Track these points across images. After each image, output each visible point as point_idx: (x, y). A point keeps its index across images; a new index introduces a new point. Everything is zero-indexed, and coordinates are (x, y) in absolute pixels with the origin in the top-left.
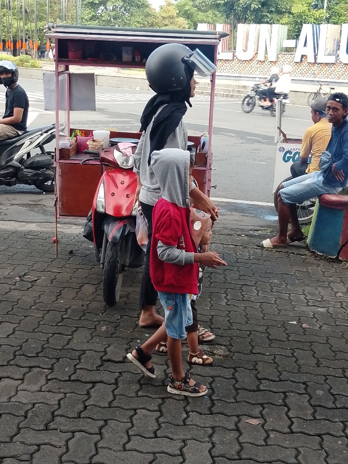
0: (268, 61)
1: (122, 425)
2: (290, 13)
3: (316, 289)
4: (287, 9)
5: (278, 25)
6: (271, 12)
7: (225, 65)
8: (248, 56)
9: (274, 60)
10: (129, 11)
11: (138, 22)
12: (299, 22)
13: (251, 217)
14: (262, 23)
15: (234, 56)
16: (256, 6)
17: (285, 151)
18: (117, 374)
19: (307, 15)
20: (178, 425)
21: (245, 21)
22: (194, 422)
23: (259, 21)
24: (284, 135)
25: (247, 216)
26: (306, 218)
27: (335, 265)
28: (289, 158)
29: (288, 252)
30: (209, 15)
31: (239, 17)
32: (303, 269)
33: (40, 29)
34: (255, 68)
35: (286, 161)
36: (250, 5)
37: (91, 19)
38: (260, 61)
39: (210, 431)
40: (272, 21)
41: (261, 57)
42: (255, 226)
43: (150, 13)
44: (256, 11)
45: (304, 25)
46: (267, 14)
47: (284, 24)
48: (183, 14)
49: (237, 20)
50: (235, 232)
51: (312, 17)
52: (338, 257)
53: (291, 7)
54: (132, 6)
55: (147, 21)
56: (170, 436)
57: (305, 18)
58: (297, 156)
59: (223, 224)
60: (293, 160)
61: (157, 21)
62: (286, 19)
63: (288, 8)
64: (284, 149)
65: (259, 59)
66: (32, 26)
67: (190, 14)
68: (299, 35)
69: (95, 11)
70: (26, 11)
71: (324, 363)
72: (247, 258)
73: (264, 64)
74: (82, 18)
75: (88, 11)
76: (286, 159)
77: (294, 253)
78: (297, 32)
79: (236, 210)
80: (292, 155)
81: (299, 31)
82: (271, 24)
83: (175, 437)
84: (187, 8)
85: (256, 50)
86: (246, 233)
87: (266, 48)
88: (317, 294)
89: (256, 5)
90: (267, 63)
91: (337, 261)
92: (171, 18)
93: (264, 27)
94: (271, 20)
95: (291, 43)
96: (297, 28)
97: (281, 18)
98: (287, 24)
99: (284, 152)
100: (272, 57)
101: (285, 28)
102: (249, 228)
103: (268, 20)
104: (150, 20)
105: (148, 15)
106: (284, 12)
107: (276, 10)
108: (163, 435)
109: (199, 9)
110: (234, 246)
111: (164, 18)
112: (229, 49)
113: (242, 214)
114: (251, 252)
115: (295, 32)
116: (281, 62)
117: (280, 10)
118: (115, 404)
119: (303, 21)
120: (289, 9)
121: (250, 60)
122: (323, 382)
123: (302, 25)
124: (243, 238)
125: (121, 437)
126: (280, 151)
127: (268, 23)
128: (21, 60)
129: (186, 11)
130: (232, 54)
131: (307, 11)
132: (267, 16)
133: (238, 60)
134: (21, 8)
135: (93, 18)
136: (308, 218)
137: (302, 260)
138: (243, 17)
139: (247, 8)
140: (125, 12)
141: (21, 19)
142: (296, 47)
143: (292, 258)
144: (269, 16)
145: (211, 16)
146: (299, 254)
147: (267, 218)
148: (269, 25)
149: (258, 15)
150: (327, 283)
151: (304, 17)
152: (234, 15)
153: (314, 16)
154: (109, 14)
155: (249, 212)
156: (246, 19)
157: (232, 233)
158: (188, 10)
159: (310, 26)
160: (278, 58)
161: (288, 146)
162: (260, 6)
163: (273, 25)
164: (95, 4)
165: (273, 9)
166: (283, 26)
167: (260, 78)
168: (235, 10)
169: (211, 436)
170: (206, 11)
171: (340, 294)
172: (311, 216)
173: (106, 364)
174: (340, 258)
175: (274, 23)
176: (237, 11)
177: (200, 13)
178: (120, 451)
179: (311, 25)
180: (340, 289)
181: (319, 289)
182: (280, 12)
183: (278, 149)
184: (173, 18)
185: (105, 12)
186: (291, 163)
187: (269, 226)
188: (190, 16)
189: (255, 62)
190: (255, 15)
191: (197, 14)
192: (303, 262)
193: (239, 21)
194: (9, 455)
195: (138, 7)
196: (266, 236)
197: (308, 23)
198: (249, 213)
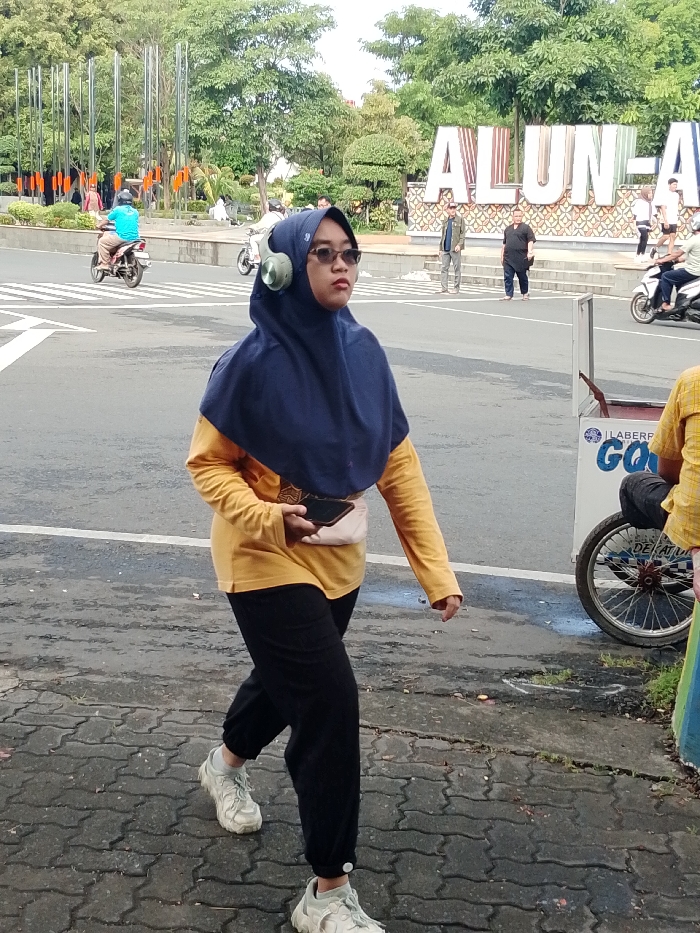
0: (594, 206)
2: (641, 100)
4: (634, 92)
5: (615, 127)
6: (599, 99)
7: (499, 214)
8: (550, 194)
9: (608, 202)
10: (291, 105)
11: (311, 128)
12: (662, 118)
13: (519, 623)
14: (580, 122)
15: (518, 195)
16: (565, 87)
17: (603, 440)
19: (680, 104)
21: (543, 118)
23: (574, 118)
24: (599, 396)
25: (507, 620)
26: (671, 630)
28: (615, 459)
29: (610, 769)
30: (468, 112)
31: (529, 113)
32: (656, 842)
33: (104, 147)
34: (565, 220)
35: (607, 468)
36: (551, 85)
37: (208, 124)
38: (577, 206)
40: (601, 119)
41: (578, 196)
42: (525, 657)
43: (337, 108)
44: (567, 97)
45: (674, 125)
46: (590, 103)
47: (628, 124)
48: (413, 111)
49: (525, 117)
50: (461, 683)
51: (692, 107)
53: (643, 86)
54: (297, 93)
55: (331, 127)
57: (675, 111)
58: (637, 453)
59: (434, 650)
60: (628, 466)
61: (352, 125)
62: (631, 114)
63: (637, 89)
64: (599, 434)
65: (574, 201)
66: (84, 141)
67: (427, 110)
68: (663, 147)
69: (218, 106)
70: (74, 111)
72: (479, 794)
73: (587, 213)
74: (189, 122)
75: (202, 105)
76: (607, 462)
77: (629, 773)
78: (659, 141)
79: (479, 598)
80: (622, 452)
81: (663, 137)
82: (600, 124)
84: (420, 97)
85: (567, 181)
86: (492, 686)
87: (590, 177)
89: (565, 83)
90: (592, 211)
92: (383, 118)
93: (584, 131)
94: (600, 116)
95: (646, 165)
96: (657, 131)
97: (622, 112)
98: (634, 123)
99: (601, 443)
100: (603, 196)
101: (632, 133)
102: (507, 664)
103: (593, 115)
104: (339, 123)
105: (333, 113)
106: (628, 99)
107: (611, 93)
109: (448, 100)
110: (446, 745)
111: (367, 118)
112: (509, 180)
113: (492, 613)
114: (497, 768)
115: (652, 141)
116: (623, 206)
117: (618, 94)
119: (671, 117)
120: (640, 92)
121: (556, 204)
123: (668, 126)
124: (481, 706)
126: (588, 438)
127: (592, 122)
128: (57, 214)
129: (420, 104)
130: (513, 192)
131: (679, 95)
132: (590, 107)
133: (528, 204)
134: (61, 105)
135: (214, 121)
136: (678, 628)
137: (655, 801)
138: (537, 111)
139: (546, 91)
140: (283, 108)
141: (62, 128)
142: (657, 173)
143: (622, 794)
144: (595, 107)
145: (474, 113)
146: (644, 776)
147: (561, 626)
148: (595, 128)
149: (570, 105)
151: (672, 108)
152: (518, 107)
153: (695, 105)
154: (247, 112)
155: (513, 604)
156: (544, 115)
157: (452, 686)
158: (424, 101)
159: (687, 126)
160: (616, 197)
161: (612, 426)
162: (574, 87)
163: (605, 127)
164: (219, 91)
165: (604, 93)
166: (627, 128)
167: (577, 242)
168: (520, 95)
170: (462, 103)
172: (683, 625)
175: (607, 123)
176: (523, 98)
177: (449, 107)
179: (690, 124)
182: (619, 99)
183: (582, 436)
184: (387, 117)
185: (239, 109)
186: (620, 473)
187: (564, 659)
188: (427, 115)
189: (565, 207)
190: (564, 106)
191: (443, 111)
192: (657, 807)
193: (530, 119)
195: (312, 96)
196: (552, 697)
197: (683, 120)
198: (512, 610)
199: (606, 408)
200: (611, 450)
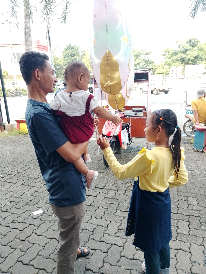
1: (91, 212)
2: (205, 60)
3: (190, 163)
5: (201, 65)
8: (190, 76)
14: (195, 64)
16: (192, 59)
18: (98, 193)
20: (111, 215)
22: (117, 214)
27: (201, 154)
39: (122, 218)
40: (199, 63)
46: (197, 61)
52: (203, 150)
54: (148, 63)
56: (106, 219)
62: (204, 62)
63: (205, 58)
71: (180, 194)
77: (186, 149)
80: (190, 112)
83: (108, 220)
84: (168, 62)
88: (190, 165)
91: (202, 152)
93: (196, 66)
97: (202, 62)
101: (204, 65)
103: (197, 63)
108: (104, 218)
109: (173, 62)
111: (160, 66)
118: (93, 204)
122: (176, 202)
125: (89, 217)
126: (185, 110)
129: (168, 63)
139: (189, 60)
140: (146, 66)
145: (178, 64)
146: (188, 149)
149: (193, 61)
150: (196, 161)
152: (184, 63)
156: (189, 63)
161: (188, 108)
162: (194, 59)
163: (199, 65)
165: (199, 59)
168: (185, 61)
169: (122, 221)
170: (176, 62)
171: (199, 165)
173: (96, 189)
174: (204, 151)
178: (85, 223)
180: (200, 163)
181: (191, 163)
182: (202, 60)
184: (163, 66)
188: (170, 65)
193: (186, 64)
194: (48, 220)
195: (151, 63)
199: (188, 106)
200: (188, 111)
